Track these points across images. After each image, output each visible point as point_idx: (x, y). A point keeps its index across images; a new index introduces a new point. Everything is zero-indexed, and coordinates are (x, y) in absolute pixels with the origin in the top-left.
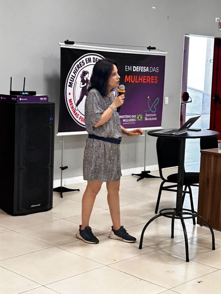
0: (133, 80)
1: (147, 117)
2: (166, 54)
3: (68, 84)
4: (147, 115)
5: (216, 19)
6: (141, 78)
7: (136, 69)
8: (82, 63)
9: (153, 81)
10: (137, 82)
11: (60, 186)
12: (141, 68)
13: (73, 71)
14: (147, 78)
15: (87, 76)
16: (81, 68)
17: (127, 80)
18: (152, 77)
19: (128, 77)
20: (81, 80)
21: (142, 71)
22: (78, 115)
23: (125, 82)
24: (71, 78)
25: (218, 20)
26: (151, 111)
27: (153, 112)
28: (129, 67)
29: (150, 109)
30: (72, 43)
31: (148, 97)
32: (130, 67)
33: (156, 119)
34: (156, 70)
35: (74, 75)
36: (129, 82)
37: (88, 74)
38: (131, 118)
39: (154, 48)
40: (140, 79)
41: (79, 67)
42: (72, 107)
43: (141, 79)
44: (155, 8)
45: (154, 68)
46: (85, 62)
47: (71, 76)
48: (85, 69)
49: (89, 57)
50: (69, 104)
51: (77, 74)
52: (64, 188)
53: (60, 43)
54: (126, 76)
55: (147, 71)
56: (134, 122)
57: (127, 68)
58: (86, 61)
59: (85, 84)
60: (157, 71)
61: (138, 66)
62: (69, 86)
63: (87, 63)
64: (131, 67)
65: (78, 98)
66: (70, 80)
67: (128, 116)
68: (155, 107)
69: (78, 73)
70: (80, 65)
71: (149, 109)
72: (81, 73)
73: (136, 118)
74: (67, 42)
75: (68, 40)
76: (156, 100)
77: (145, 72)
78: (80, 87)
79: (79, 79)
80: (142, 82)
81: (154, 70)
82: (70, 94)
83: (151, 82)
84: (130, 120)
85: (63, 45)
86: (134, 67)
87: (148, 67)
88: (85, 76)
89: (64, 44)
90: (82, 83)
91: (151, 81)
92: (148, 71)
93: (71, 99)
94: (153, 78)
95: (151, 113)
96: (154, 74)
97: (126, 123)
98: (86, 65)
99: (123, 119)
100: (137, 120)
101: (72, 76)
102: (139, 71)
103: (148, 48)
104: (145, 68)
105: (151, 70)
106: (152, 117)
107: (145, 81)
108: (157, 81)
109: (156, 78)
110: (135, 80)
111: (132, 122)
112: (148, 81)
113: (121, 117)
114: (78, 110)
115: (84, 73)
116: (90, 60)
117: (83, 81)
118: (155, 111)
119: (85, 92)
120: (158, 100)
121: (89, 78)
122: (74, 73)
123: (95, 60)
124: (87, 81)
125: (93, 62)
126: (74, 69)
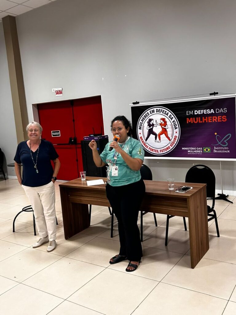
0: (196, 120)
1: (216, 150)
3: (139, 128)
4: (215, 148)
6: (205, 118)
7: (198, 112)
9: (220, 120)
10: (202, 122)
12: (204, 111)
13: (141, 119)
14: (213, 118)
15: (152, 122)
16: (147, 117)
17: (190, 122)
18: (219, 117)
19: (190, 119)
20: (147, 125)
21: (205, 113)
22: (148, 146)
23: (188, 123)
27: (223, 145)
29: (219, 143)
30: (138, 103)
31: (216, 134)
32: (191, 112)
33: (229, 151)
34: (223, 111)
35: (142, 122)
36: (192, 122)
37: (153, 120)
38: (196, 150)
39: (217, 93)
40: (204, 120)
41: (145, 117)
42: (143, 142)
43: (206, 120)
46: (149, 113)
47: (139, 123)
48: (150, 118)
49: (153, 109)
51: (144, 121)
53: (130, 105)
54: (188, 119)
56: (201, 153)
57: (189, 113)
58: (150, 112)
59: (152, 127)
60: (225, 111)
61: (199, 110)
62: (139, 129)
63: (151, 114)
64: (192, 111)
66: (140, 125)
67: (193, 149)
68: (227, 141)
69: (145, 120)
70: (146, 115)
73: (202, 150)
74: (134, 103)
75: (137, 102)
76: (227, 136)
77: (210, 113)
78: (147, 129)
79: (146, 124)
80: (207, 122)
81: (221, 110)
82: (140, 134)
83: (217, 121)
84: (196, 151)
85: (132, 105)
86: (195, 111)
87: (212, 110)
89: (132, 104)
90: (148, 126)
92: (214, 113)
93: (142, 137)
94: (220, 118)
95: (220, 146)
96: (222, 114)
97: (191, 154)
98: (150, 115)
99: (188, 150)
100: (204, 152)
101: (140, 122)
102: (202, 113)
103: (211, 94)
104: (209, 110)
105: (218, 111)
106: (222, 150)
107: (210, 120)
108: (226, 120)
109: (224, 117)
110: (198, 120)
111: (198, 153)
112: (215, 121)
113: (186, 149)
114: (147, 143)
115: (150, 120)
116: (153, 111)
117: (149, 125)
118: (227, 145)
119: (151, 132)
120: (229, 136)
121: (155, 123)
122: (142, 121)
123: (158, 111)
124: (153, 125)
125: (157, 112)
126: (142, 118)
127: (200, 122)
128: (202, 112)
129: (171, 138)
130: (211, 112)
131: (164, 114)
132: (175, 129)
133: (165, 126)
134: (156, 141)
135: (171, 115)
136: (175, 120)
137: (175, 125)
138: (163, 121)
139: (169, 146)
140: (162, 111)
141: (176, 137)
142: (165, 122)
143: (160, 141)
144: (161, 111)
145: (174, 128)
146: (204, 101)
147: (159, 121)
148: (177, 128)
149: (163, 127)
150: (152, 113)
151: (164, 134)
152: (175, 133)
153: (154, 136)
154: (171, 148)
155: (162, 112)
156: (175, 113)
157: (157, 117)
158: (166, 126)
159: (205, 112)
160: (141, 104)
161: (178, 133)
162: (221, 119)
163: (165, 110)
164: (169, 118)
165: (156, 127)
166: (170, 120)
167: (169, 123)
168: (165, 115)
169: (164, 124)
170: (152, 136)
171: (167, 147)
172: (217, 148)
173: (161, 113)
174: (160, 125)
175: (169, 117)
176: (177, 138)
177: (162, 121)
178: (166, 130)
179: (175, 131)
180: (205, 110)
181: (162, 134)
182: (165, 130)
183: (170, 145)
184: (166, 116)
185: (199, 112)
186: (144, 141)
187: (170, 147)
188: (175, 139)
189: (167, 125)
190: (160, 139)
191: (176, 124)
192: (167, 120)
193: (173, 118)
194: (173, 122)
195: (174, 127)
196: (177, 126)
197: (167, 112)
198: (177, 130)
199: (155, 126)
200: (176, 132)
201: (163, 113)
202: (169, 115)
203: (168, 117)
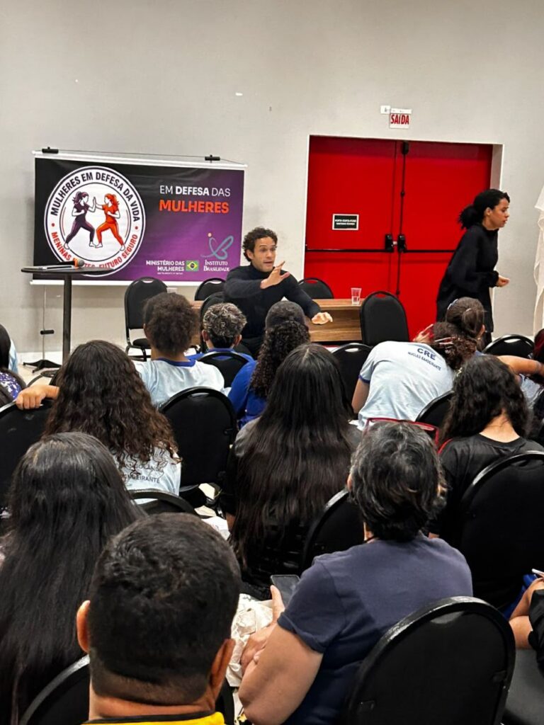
0: (176, 208)
1: (208, 266)
2: (245, 167)
3: (50, 210)
4: (207, 263)
5: (383, 108)
6: (193, 204)
7: (182, 190)
8: (74, 180)
9: (218, 209)
10: (186, 210)
11: (42, 358)
12: (192, 189)
13: (58, 191)
14: (207, 206)
15: (85, 199)
16: (74, 188)
17: (165, 207)
18: (216, 204)
19: (165, 203)
20: (73, 205)
21: (194, 194)
22: (70, 255)
23: (161, 209)
24: (55, 202)
25: (386, 110)
26: (216, 255)
27: (219, 258)
28: (167, 187)
29: (214, 253)
30: (56, 152)
31: (210, 235)
32: (169, 189)
34: (225, 193)
35: (60, 198)
36: (169, 210)
37: (87, 197)
38: (174, 265)
39: (217, 159)
40: (190, 206)
41: (69, 187)
42: (58, 245)
43: (195, 207)
44: (241, 94)
45: (221, 189)
46: (80, 178)
47: (54, 199)
48: (81, 190)
49: (88, 171)
50: (52, 240)
51: (66, 197)
52: (48, 362)
53: (34, 152)
54: (162, 202)
55: (206, 194)
56: (181, 272)
57: (165, 189)
58: (83, 178)
59: (83, 212)
60: (228, 194)
61: (185, 186)
62: (52, 213)
63: (84, 180)
64: (171, 187)
65: (68, 231)
66: (54, 205)
67: (168, 263)
68: (226, 250)
69: (67, 195)
70: (72, 183)
71: (211, 253)
72: (74, 195)
74: (44, 151)
75: (49, 148)
76: (226, 240)
77: (202, 195)
78: (73, 216)
79: (70, 205)
80: (195, 211)
81: (221, 192)
82: (53, 225)
83: (214, 211)
84: (172, 269)
85: (40, 155)
86: (177, 188)
87: (206, 189)
88: (82, 199)
89: (41, 153)
90: (75, 210)
91: (214, 209)
92: (208, 194)
93: (56, 233)
94: (218, 205)
95: (214, 259)
96: (222, 199)
97: (163, 273)
98: (82, 183)
99: (157, 266)
100: (187, 270)
101: (57, 198)
102: (189, 193)
103: (207, 159)
104: (201, 189)
105: (215, 192)
106: (218, 266)
107: (202, 209)
108: (228, 210)
109: (225, 205)
110: (180, 207)
111: (176, 272)
112: (209, 210)
113: (154, 263)
114: (69, 249)
115: (81, 196)
116: (90, 176)
117: (78, 207)
118: (226, 256)
119: (80, 223)
120: (230, 240)
121: (90, 203)
122: (61, 195)
123: (99, 177)
124: (86, 207)
125: (97, 179)
126: (60, 189)
127: (183, 210)
128: (189, 191)
129: (124, 240)
130: (205, 192)
131: (112, 186)
132: (135, 220)
133: (114, 213)
134: (91, 244)
135: (128, 190)
136: (137, 203)
137: (135, 213)
138: (111, 201)
139: (119, 257)
140: (110, 178)
141: (135, 237)
142: (115, 204)
143: (100, 245)
144: (107, 178)
145: (133, 219)
146: (193, 171)
147: (102, 201)
148: (138, 218)
149: (109, 213)
150: (86, 178)
151: (109, 231)
152: (133, 228)
153: (88, 233)
154: (124, 260)
155: (109, 181)
156: (138, 186)
157: (97, 192)
158: (117, 212)
159: (194, 191)
160: (60, 156)
161: (140, 228)
162: (219, 207)
163: (117, 178)
164: (125, 197)
165: (94, 212)
166: (127, 199)
167: (122, 207)
168: (116, 188)
169: (111, 207)
170: (83, 233)
171: (116, 258)
172: (210, 263)
173: (108, 183)
174: (104, 209)
175: (124, 193)
176: (137, 240)
177: (108, 201)
178: (115, 221)
179: (134, 224)
180: (194, 188)
181: (107, 229)
182: (111, 220)
183: (123, 255)
184: (118, 190)
185: (184, 190)
186: (63, 243)
187: (122, 258)
188: (133, 241)
189: (118, 210)
190: (100, 241)
191: (138, 211)
192: (118, 198)
193: (132, 196)
194: (132, 205)
195: (132, 216)
196: (140, 216)
197: (121, 181)
198: (139, 223)
199: (91, 211)
200: (136, 228)
201: (111, 182)
202: (124, 189)
203: (121, 192)
